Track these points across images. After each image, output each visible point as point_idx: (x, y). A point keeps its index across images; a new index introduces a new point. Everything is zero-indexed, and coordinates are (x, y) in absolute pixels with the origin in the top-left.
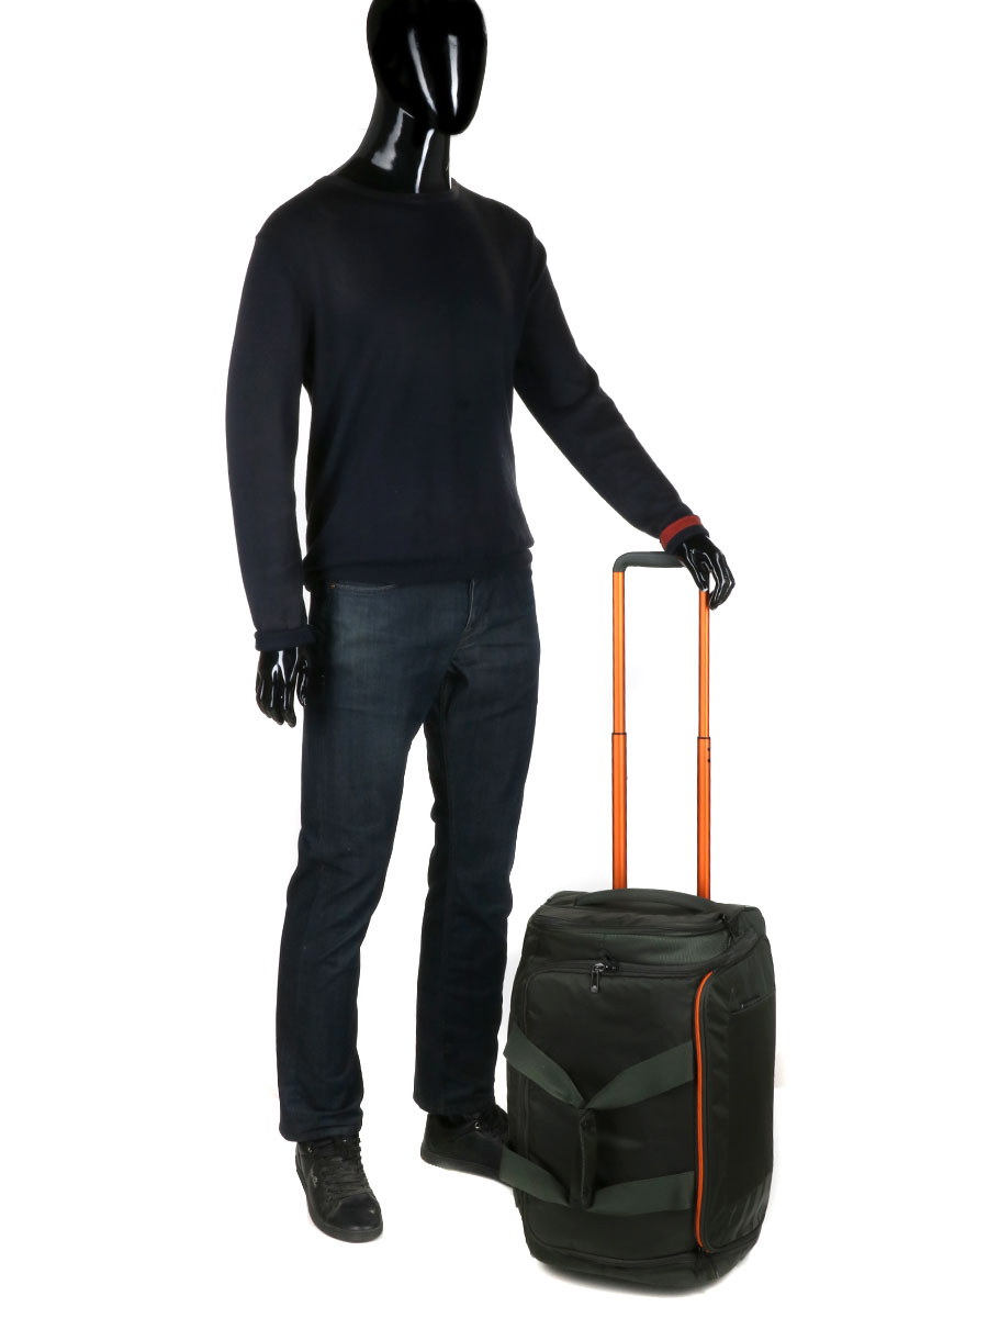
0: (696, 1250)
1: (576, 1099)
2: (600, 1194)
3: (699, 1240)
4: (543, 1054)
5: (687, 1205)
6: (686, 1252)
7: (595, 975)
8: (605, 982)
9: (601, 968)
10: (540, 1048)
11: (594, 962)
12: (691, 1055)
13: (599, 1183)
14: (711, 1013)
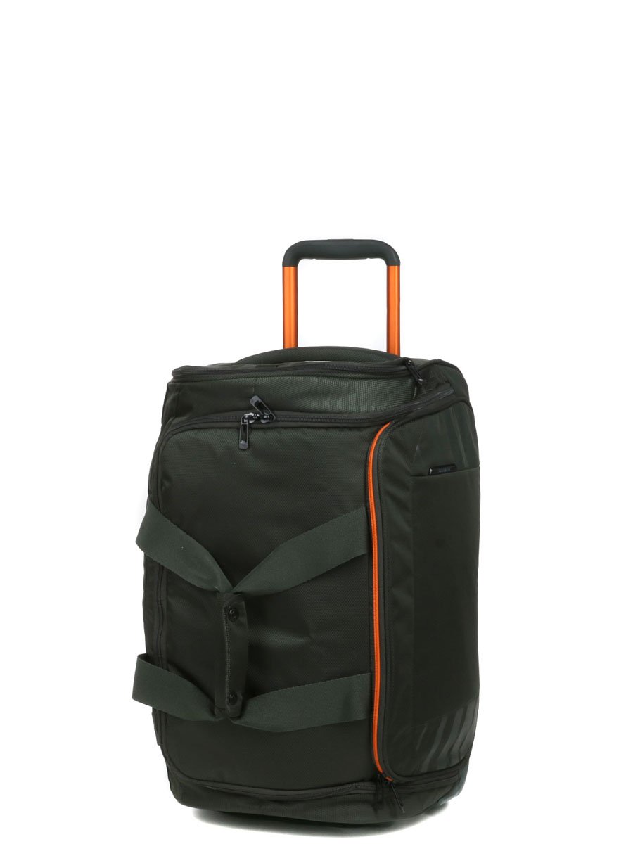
0: (376, 778)
1: (221, 582)
2: (253, 704)
3: (378, 766)
4: (182, 533)
5: (360, 715)
6: (362, 781)
7: (244, 427)
8: (256, 437)
9: (250, 418)
10: (178, 526)
11: (242, 412)
12: (364, 524)
13: (252, 691)
14: (388, 473)
